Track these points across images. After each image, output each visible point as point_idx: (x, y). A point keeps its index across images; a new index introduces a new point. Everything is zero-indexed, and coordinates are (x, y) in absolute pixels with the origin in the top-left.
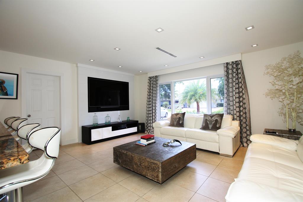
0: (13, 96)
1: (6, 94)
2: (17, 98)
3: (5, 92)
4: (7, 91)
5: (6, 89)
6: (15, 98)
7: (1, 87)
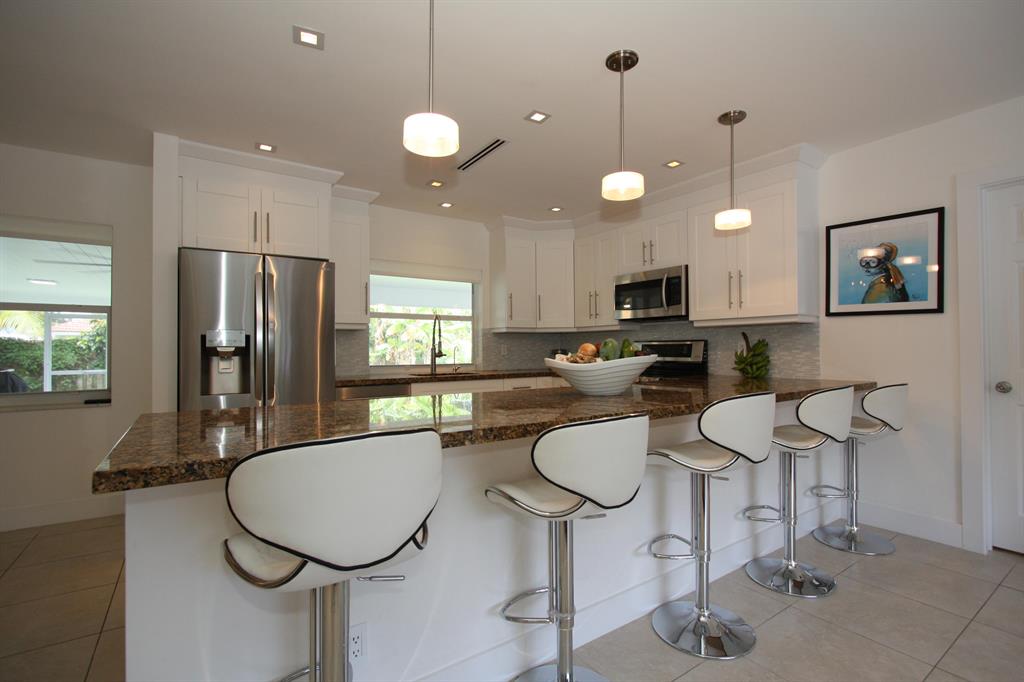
0: (926, 300)
1: (903, 296)
2: (940, 309)
3: (898, 286)
4: (903, 285)
5: (902, 278)
6: (935, 306)
7: (887, 270)
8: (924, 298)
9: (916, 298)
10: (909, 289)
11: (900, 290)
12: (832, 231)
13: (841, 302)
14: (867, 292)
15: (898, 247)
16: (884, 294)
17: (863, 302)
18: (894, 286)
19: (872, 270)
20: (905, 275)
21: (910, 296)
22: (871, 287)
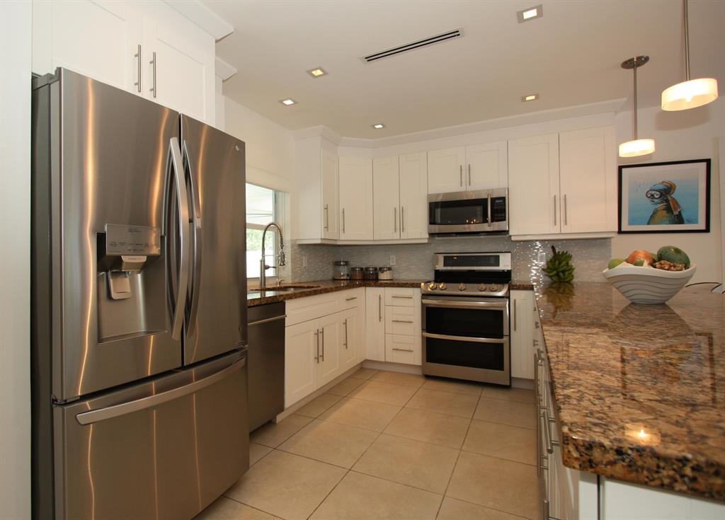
0: (697, 223)
1: (680, 220)
2: (707, 230)
3: (676, 213)
4: (680, 212)
5: (679, 207)
6: (704, 228)
7: (667, 201)
8: (696, 222)
9: (690, 222)
10: (684, 215)
11: (677, 215)
12: (624, 170)
13: (630, 224)
14: (652, 216)
15: (677, 185)
16: (665, 218)
17: (648, 224)
18: (673, 213)
19: (656, 201)
20: (681, 205)
21: (685, 220)
22: (655, 212)
